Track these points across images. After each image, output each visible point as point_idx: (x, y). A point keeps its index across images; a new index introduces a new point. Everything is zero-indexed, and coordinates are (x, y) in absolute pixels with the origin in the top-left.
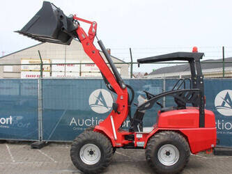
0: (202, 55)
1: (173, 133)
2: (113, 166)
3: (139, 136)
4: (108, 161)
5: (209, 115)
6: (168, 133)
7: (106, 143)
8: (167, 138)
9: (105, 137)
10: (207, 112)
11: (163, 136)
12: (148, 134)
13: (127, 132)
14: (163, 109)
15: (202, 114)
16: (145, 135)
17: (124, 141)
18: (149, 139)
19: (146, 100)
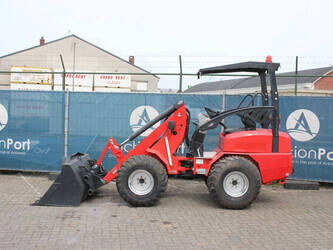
0: (277, 66)
1: (243, 158)
2: (165, 199)
3: (199, 162)
4: (163, 191)
5: (283, 138)
6: (237, 157)
7: (160, 169)
8: (235, 164)
9: (158, 162)
10: (281, 134)
11: (230, 162)
12: (210, 160)
13: (184, 158)
14: (227, 130)
15: (275, 136)
16: (207, 160)
17: (181, 168)
18: (213, 165)
19: (209, 119)
